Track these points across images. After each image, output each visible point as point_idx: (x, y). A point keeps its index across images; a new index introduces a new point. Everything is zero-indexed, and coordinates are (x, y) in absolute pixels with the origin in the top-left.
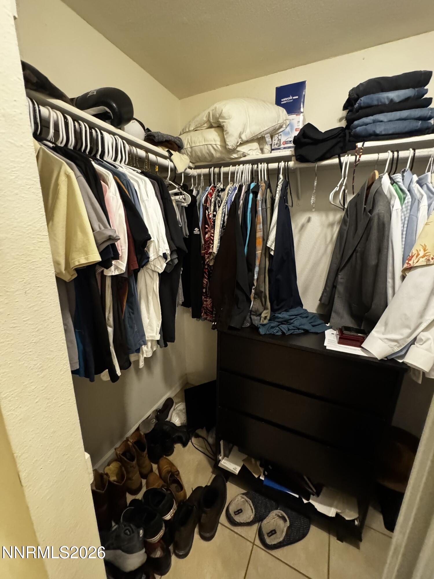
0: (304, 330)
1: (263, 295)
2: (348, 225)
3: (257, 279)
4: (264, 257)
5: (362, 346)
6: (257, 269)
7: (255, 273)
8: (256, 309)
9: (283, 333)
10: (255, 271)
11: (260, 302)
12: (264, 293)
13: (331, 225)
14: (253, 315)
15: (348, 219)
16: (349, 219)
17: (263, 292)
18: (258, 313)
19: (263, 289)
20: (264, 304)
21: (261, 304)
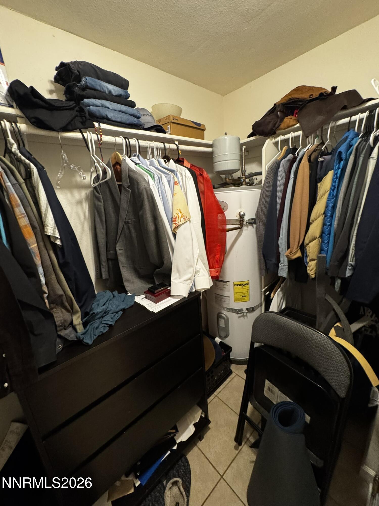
0: (121, 310)
1: (64, 299)
2: (102, 200)
3: (47, 284)
4: (45, 252)
5: (171, 295)
6: (41, 270)
7: (41, 276)
8: (62, 321)
9: (110, 326)
10: (39, 273)
11: (63, 310)
12: (64, 297)
13: (80, 202)
14: (61, 330)
15: (99, 195)
16: (101, 196)
17: (62, 295)
18: (67, 324)
19: (61, 292)
20: (70, 308)
21: (64, 311)
